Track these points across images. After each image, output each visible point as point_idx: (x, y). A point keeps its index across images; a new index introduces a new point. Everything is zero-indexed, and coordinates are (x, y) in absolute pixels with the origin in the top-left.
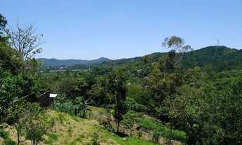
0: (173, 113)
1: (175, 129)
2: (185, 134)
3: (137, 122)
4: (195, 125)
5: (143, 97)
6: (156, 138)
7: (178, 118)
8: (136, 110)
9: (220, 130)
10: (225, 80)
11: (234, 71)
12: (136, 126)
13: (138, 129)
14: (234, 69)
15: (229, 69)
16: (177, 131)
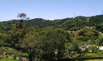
0: (23, 46)
1: (23, 53)
2: (28, 54)
3: (5, 51)
4: (32, 50)
5: (8, 40)
6: (15, 57)
7: (25, 48)
8: (5, 46)
9: (42, 51)
10: (42, 31)
11: (45, 28)
12: (5, 53)
13: (6, 54)
14: (46, 27)
15: (44, 27)
16: (24, 53)
